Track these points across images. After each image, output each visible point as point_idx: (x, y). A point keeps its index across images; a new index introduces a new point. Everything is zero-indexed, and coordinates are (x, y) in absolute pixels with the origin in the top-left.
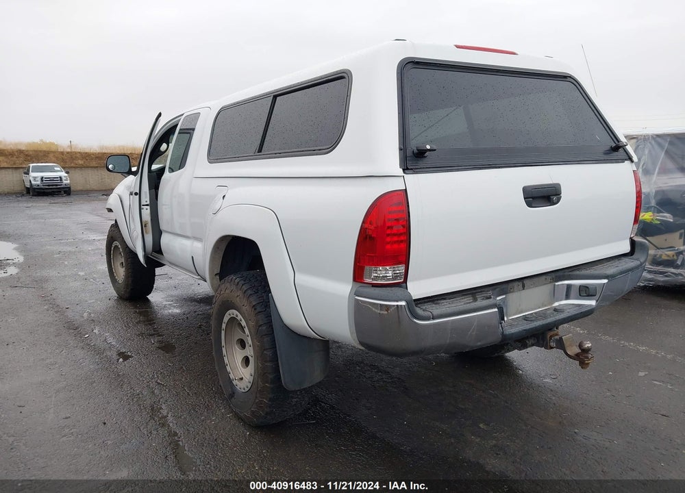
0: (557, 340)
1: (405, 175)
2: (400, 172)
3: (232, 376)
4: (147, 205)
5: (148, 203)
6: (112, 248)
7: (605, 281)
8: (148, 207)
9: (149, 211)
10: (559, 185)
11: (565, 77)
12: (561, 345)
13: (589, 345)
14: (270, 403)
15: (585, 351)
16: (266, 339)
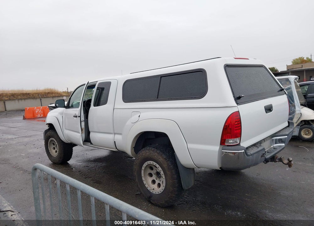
0: (279, 159)
1: (238, 106)
2: (236, 105)
3: (149, 189)
4: (83, 121)
5: (84, 120)
6: (49, 141)
7: (287, 137)
8: (84, 122)
9: (84, 123)
10: (272, 104)
11: (262, 66)
12: (281, 160)
13: (292, 159)
14: (176, 196)
15: (290, 161)
16: (173, 171)
